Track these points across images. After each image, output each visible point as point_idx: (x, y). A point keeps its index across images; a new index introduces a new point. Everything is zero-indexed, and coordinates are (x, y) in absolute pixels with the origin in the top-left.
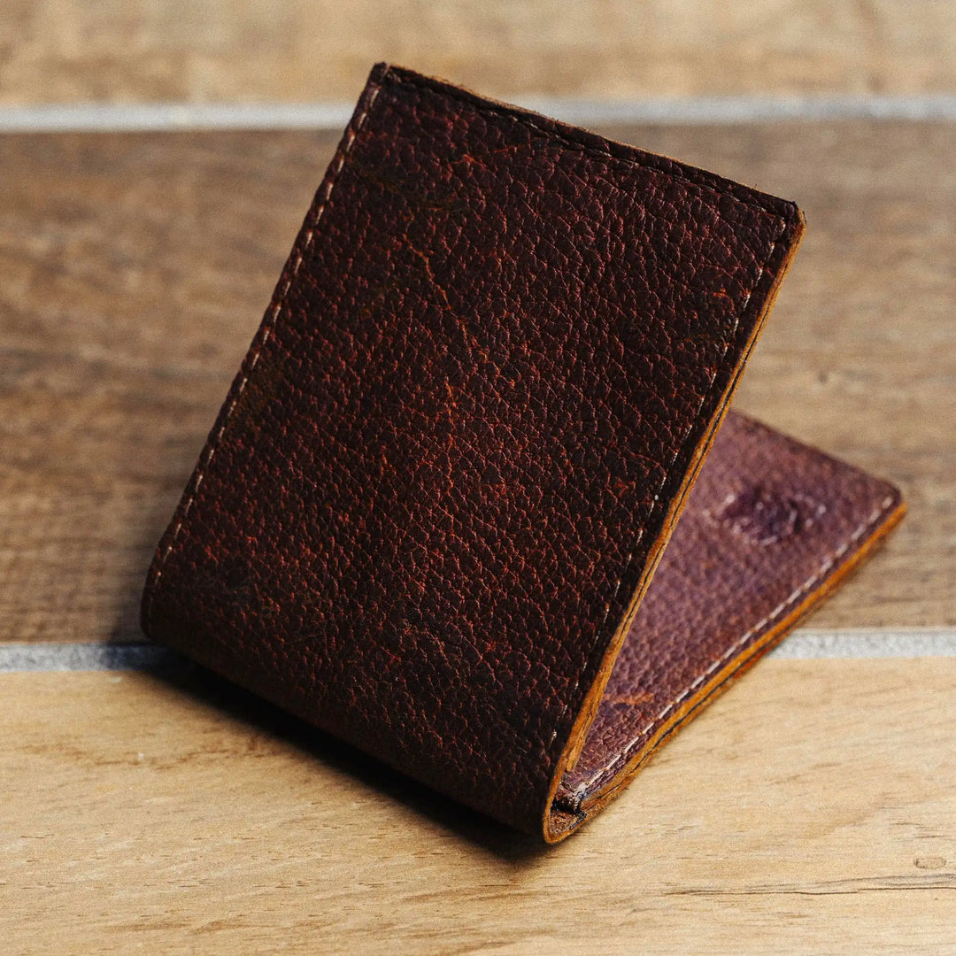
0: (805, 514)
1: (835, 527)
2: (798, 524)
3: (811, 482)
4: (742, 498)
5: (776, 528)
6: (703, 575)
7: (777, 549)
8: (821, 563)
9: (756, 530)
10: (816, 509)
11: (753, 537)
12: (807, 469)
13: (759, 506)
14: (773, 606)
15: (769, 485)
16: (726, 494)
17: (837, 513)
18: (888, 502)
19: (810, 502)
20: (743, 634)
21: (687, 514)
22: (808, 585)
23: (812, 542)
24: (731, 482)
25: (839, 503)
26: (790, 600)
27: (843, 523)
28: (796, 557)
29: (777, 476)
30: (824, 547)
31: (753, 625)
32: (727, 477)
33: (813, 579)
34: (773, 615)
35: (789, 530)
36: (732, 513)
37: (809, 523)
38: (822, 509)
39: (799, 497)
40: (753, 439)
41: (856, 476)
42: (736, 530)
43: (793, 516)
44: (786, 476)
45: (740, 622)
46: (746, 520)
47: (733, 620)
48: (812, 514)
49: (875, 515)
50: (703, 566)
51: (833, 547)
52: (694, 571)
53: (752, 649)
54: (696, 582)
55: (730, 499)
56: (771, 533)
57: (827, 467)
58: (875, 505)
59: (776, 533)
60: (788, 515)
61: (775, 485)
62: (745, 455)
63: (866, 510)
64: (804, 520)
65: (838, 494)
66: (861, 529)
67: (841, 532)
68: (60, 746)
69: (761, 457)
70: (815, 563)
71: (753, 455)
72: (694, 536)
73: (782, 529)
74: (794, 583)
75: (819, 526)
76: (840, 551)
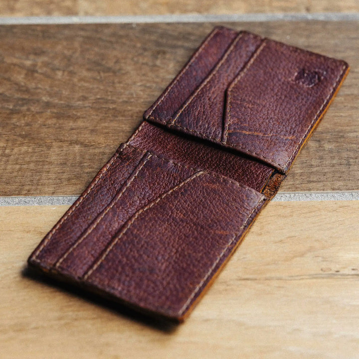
0: (320, 75)
1: (330, 77)
2: (319, 78)
3: (319, 65)
4: (299, 73)
5: (313, 81)
6: (296, 99)
7: (315, 88)
8: (330, 90)
9: (307, 83)
10: (323, 73)
11: (306, 85)
12: (316, 61)
13: (305, 75)
14: (320, 107)
15: (306, 68)
16: (294, 73)
17: (330, 73)
18: (344, 67)
19: (321, 71)
20: (314, 116)
21: (284, 81)
22: (328, 97)
23: (325, 83)
24: (294, 68)
25: (329, 70)
26: (325, 103)
27: (333, 76)
28: (322, 89)
29: (308, 65)
30: (329, 85)
31: (316, 113)
32: (293, 67)
33: (329, 96)
34: (321, 109)
35: (317, 81)
36: (298, 78)
37: (322, 78)
38: (325, 73)
39: (317, 70)
40: (297, 54)
41: (332, 60)
42: (301, 83)
43: (317, 76)
44: (311, 64)
45: (312, 112)
46: (303, 80)
47: (309, 112)
48: (322, 74)
49: (341, 72)
50: (295, 96)
51: (332, 84)
52: (293, 98)
53: (318, 120)
54: (294, 101)
55: (296, 74)
56: (312, 83)
57: (322, 59)
58: (341, 69)
59: (314, 83)
60: (315, 76)
61: (308, 67)
62: (296, 59)
63: (338, 71)
64: (321, 77)
65: (328, 67)
66: (339, 77)
67: (333, 79)
68: (35, 231)
69: (301, 59)
70: (328, 90)
71: (298, 59)
72: (289, 87)
73: (315, 81)
74: (324, 97)
75: (325, 78)
76: (334, 85)
